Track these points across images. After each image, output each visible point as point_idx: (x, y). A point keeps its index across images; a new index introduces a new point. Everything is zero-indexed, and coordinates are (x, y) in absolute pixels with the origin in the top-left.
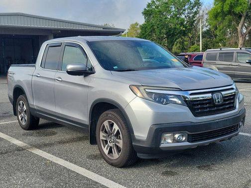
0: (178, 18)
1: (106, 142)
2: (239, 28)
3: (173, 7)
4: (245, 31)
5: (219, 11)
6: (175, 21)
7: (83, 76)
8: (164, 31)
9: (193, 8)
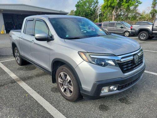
0: (89, 8)
1: (63, 85)
2: (113, 13)
3: (87, 3)
4: (115, 14)
5: (106, 5)
6: (88, 9)
7: (46, 41)
8: (84, 14)
9: (95, 4)
